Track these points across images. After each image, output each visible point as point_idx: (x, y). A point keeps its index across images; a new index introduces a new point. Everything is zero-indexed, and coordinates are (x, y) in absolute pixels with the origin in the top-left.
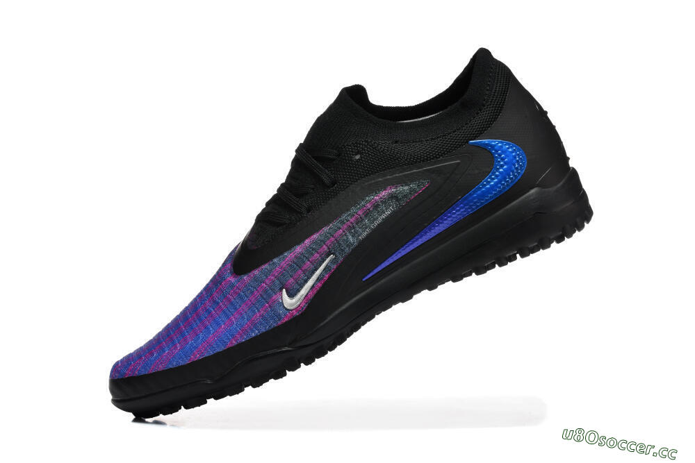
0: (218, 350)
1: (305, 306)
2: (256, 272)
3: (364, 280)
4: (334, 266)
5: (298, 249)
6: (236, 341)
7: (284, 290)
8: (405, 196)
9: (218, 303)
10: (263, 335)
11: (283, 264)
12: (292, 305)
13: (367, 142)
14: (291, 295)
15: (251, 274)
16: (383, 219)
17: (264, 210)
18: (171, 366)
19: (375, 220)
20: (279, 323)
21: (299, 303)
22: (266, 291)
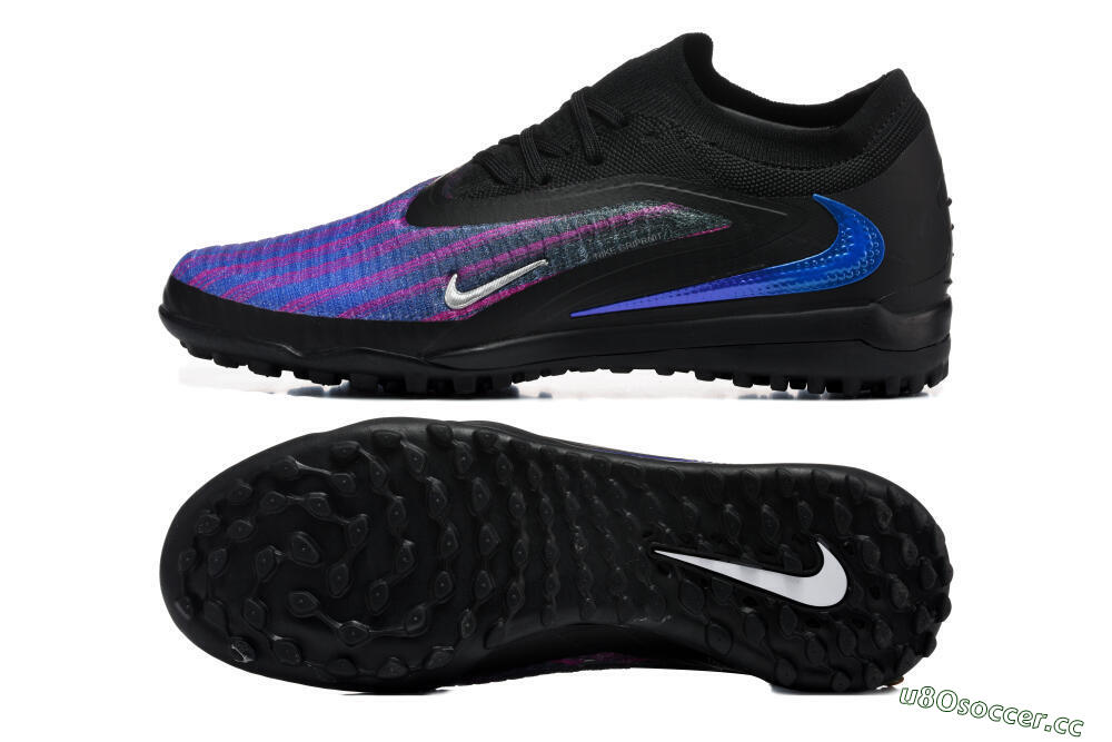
0: (326, 314)
1: (472, 312)
2: (432, 232)
3: (573, 315)
4: (539, 278)
5: (505, 228)
6: (356, 314)
7: (456, 276)
8: (687, 228)
9: (361, 248)
10: (395, 323)
11: (474, 239)
12: (456, 302)
13: (671, 123)
14: (462, 288)
15: (424, 231)
16: (640, 244)
17: (493, 147)
18: (254, 304)
19: (628, 239)
20: (426, 318)
21: (466, 305)
22: (430, 265)
